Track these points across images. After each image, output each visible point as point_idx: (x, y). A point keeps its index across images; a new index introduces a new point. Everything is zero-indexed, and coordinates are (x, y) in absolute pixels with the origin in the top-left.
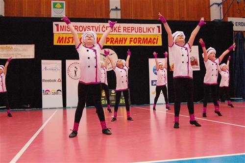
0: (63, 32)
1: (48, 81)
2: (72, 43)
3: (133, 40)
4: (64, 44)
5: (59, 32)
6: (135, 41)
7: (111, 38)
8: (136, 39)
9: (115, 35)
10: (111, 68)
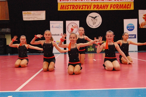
0: (64, 2)
2: (70, 9)
3: (112, 6)
4: (65, 10)
5: (62, 2)
6: (114, 7)
7: (97, 5)
8: (115, 5)
9: (100, 3)
10: (97, 26)
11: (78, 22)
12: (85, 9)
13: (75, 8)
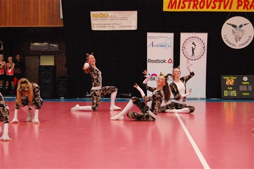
1: (155, 61)
2: (189, 8)
4: (177, 10)
7: (245, 1)
10: (243, 45)
11: (204, 36)
12: (219, 8)
13: (198, 6)
